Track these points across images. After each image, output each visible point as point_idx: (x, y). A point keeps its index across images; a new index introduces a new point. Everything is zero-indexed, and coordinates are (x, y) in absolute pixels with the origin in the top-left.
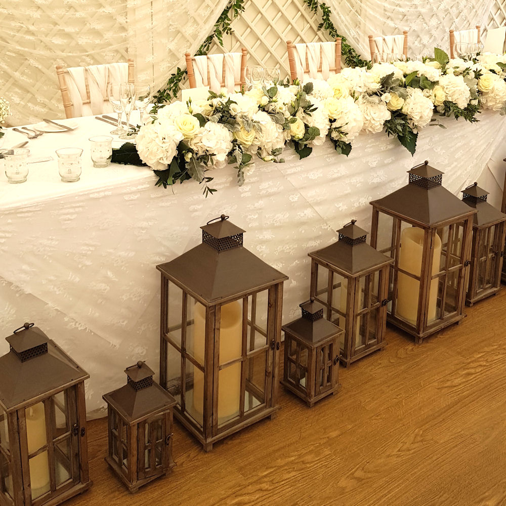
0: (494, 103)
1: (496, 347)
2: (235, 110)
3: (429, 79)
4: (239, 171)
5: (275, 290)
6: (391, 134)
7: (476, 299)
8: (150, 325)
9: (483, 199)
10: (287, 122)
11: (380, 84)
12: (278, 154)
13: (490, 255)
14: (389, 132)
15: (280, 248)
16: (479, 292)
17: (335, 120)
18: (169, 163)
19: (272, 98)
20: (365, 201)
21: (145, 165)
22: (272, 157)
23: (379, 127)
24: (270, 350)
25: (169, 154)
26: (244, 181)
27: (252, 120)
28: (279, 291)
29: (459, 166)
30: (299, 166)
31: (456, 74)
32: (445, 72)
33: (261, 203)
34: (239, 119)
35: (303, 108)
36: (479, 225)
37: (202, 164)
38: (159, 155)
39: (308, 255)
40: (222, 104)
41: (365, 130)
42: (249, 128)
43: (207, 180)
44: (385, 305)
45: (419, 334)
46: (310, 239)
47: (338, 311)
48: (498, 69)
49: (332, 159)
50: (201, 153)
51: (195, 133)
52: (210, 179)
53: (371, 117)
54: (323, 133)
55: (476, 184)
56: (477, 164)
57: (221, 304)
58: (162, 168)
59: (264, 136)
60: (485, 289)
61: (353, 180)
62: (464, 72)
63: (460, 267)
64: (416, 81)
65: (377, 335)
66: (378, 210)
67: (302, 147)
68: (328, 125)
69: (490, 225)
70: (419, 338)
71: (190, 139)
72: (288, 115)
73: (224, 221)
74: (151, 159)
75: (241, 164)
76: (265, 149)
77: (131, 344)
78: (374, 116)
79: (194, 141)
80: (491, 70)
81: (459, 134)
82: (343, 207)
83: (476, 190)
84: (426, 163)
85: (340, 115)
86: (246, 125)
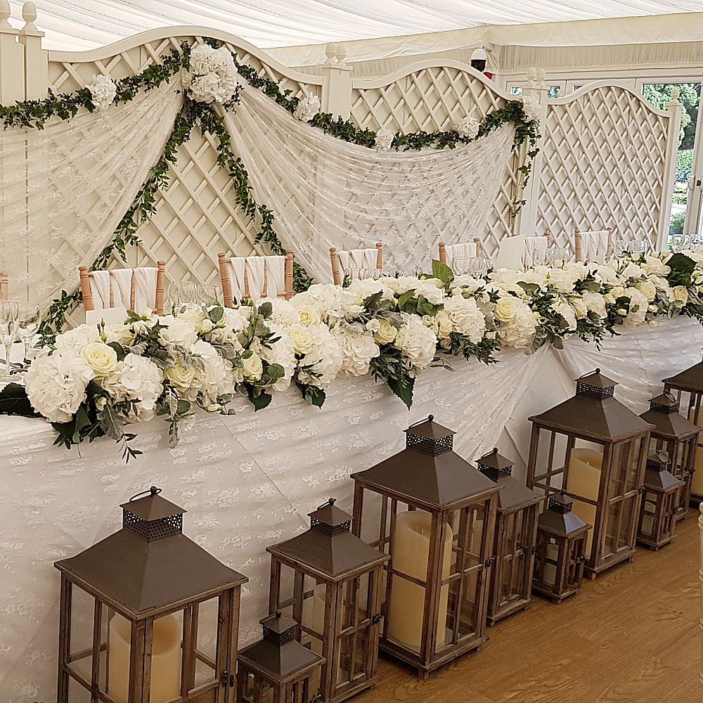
0: (516, 338)
1: (533, 683)
2: (166, 337)
3: (429, 301)
4: (172, 426)
5: (229, 597)
6: (380, 377)
7: (499, 615)
8: (43, 652)
9: (507, 472)
10: (238, 357)
11: (363, 307)
12: (226, 403)
13: (517, 552)
14: (377, 375)
15: (226, 540)
16: (503, 606)
17: (303, 356)
18: (74, 412)
19: (216, 323)
20: (343, 473)
21: (39, 415)
22: (218, 406)
23: (363, 367)
24: (221, 686)
25: (74, 399)
26: (178, 440)
27: (190, 353)
28: (234, 598)
29: (468, 426)
30: (254, 420)
31: (466, 296)
32: (449, 293)
33: (200, 474)
34: (172, 352)
35: (259, 337)
36: (502, 509)
37: (121, 414)
38: (60, 401)
39: (267, 550)
40: (148, 329)
41: (344, 371)
42: (187, 363)
43: (127, 438)
44: (376, 623)
45: (425, 665)
46: (269, 528)
47: (310, 632)
48: (519, 290)
49: (300, 412)
50: (119, 399)
51: (111, 370)
52: (131, 437)
53: (352, 352)
54: (289, 374)
55: (495, 450)
56: (492, 424)
57: (153, 617)
58: (64, 420)
59: (208, 376)
60: (510, 601)
61: (327, 444)
62: (476, 293)
63: (479, 568)
64: (413, 304)
65: (366, 667)
66: (362, 486)
67: (258, 393)
68: (294, 362)
69: (518, 508)
70: (425, 671)
71: (103, 379)
72: (238, 347)
73: (155, 496)
74: (47, 406)
75: (175, 415)
76: (208, 395)
77: (16, 681)
78: (356, 351)
79: (110, 381)
80: (510, 292)
81: (469, 381)
82: (313, 481)
83: (496, 459)
84: (431, 418)
85: (311, 349)
86: (183, 359)
